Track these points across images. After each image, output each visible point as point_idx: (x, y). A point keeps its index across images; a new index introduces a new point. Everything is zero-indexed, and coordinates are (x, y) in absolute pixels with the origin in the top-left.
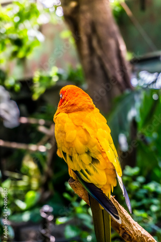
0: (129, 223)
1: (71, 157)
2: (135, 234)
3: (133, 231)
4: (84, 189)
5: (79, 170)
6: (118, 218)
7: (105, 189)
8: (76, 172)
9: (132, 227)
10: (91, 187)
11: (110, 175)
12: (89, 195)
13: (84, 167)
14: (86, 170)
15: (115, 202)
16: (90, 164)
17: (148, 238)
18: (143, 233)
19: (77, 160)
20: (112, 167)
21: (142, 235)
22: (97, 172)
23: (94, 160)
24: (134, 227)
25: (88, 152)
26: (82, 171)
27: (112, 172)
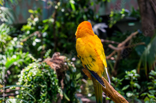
0: (112, 91)
1: (83, 59)
2: (115, 96)
3: (114, 94)
4: (89, 73)
5: (86, 65)
6: (104, 86)
7: (98, 73)
8: (85, 65)
9: (113, 93)
10: (92, 72)
11: (101, 67)
12: (92, 76)
13: (89, 63)
14: (90, 65)
15: (104, 80)
16: (91, 62)
17: (122, 99)
18: (119, 96)
19: (86, 60)
20: (102, 63)
21: (118, 97)
22: (94, 65)
23: (94, 60)
24: (114, 93)
25: (91, 56)
26: (88, 65)
27: (102, 65)
